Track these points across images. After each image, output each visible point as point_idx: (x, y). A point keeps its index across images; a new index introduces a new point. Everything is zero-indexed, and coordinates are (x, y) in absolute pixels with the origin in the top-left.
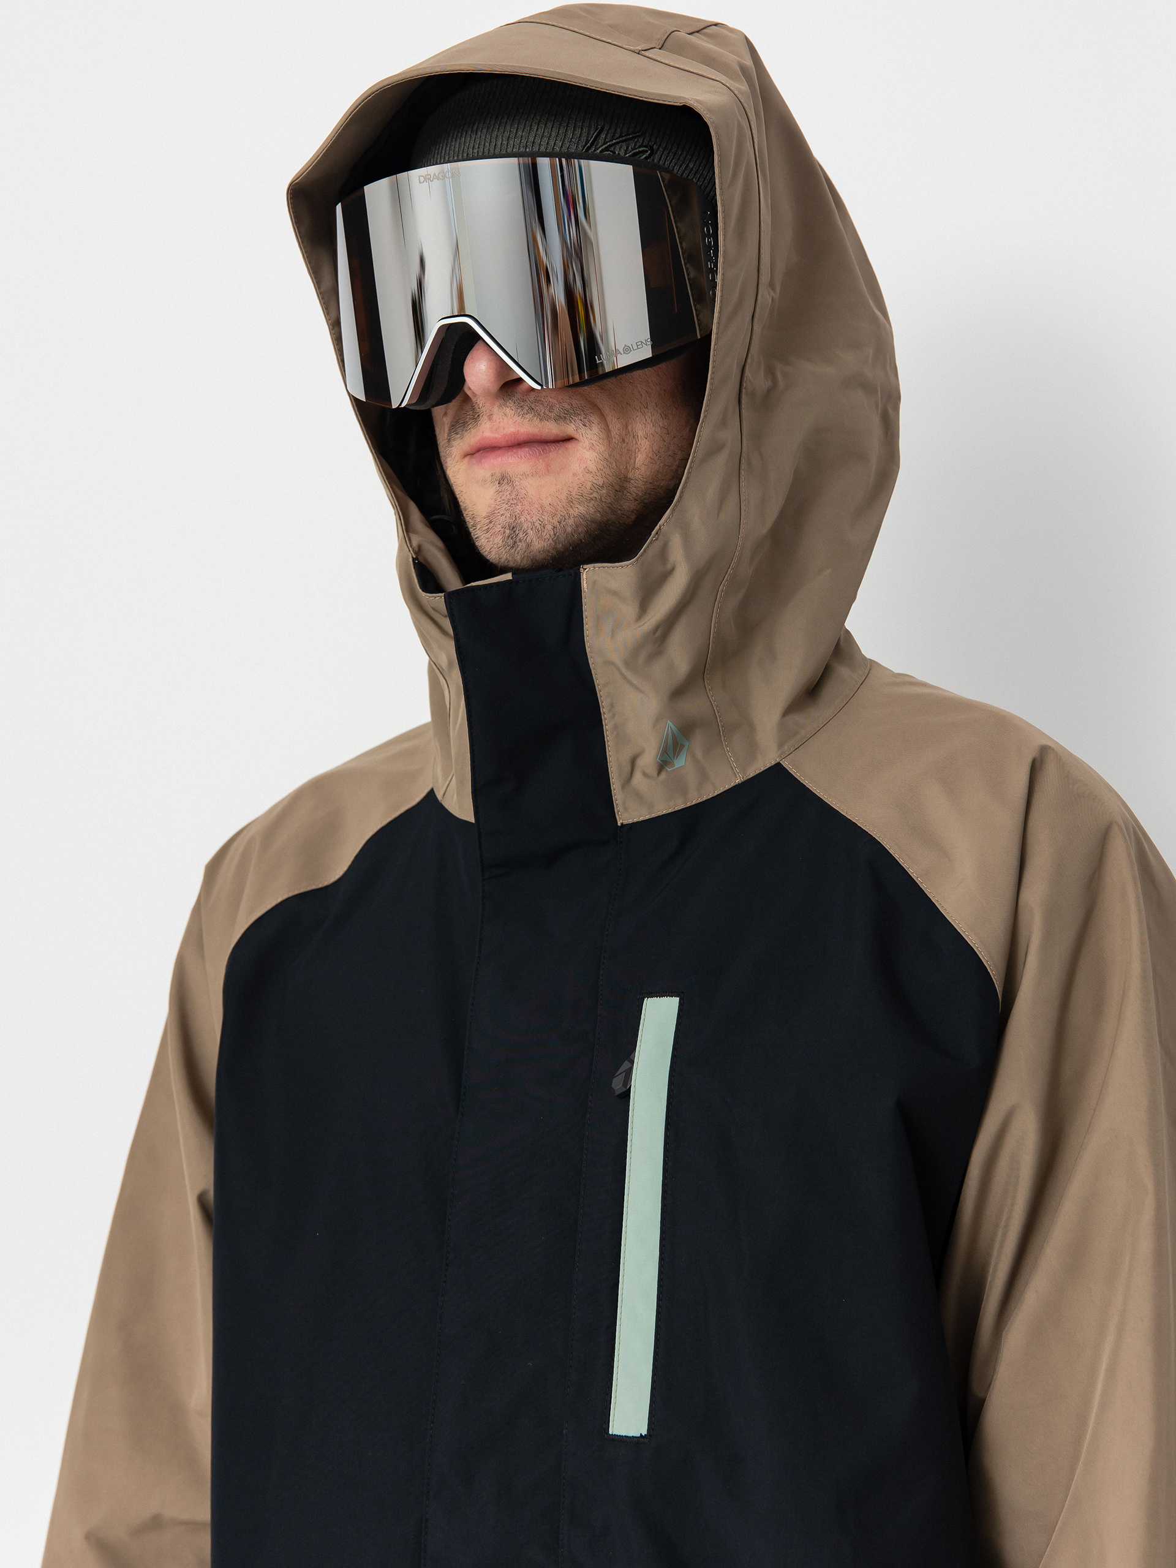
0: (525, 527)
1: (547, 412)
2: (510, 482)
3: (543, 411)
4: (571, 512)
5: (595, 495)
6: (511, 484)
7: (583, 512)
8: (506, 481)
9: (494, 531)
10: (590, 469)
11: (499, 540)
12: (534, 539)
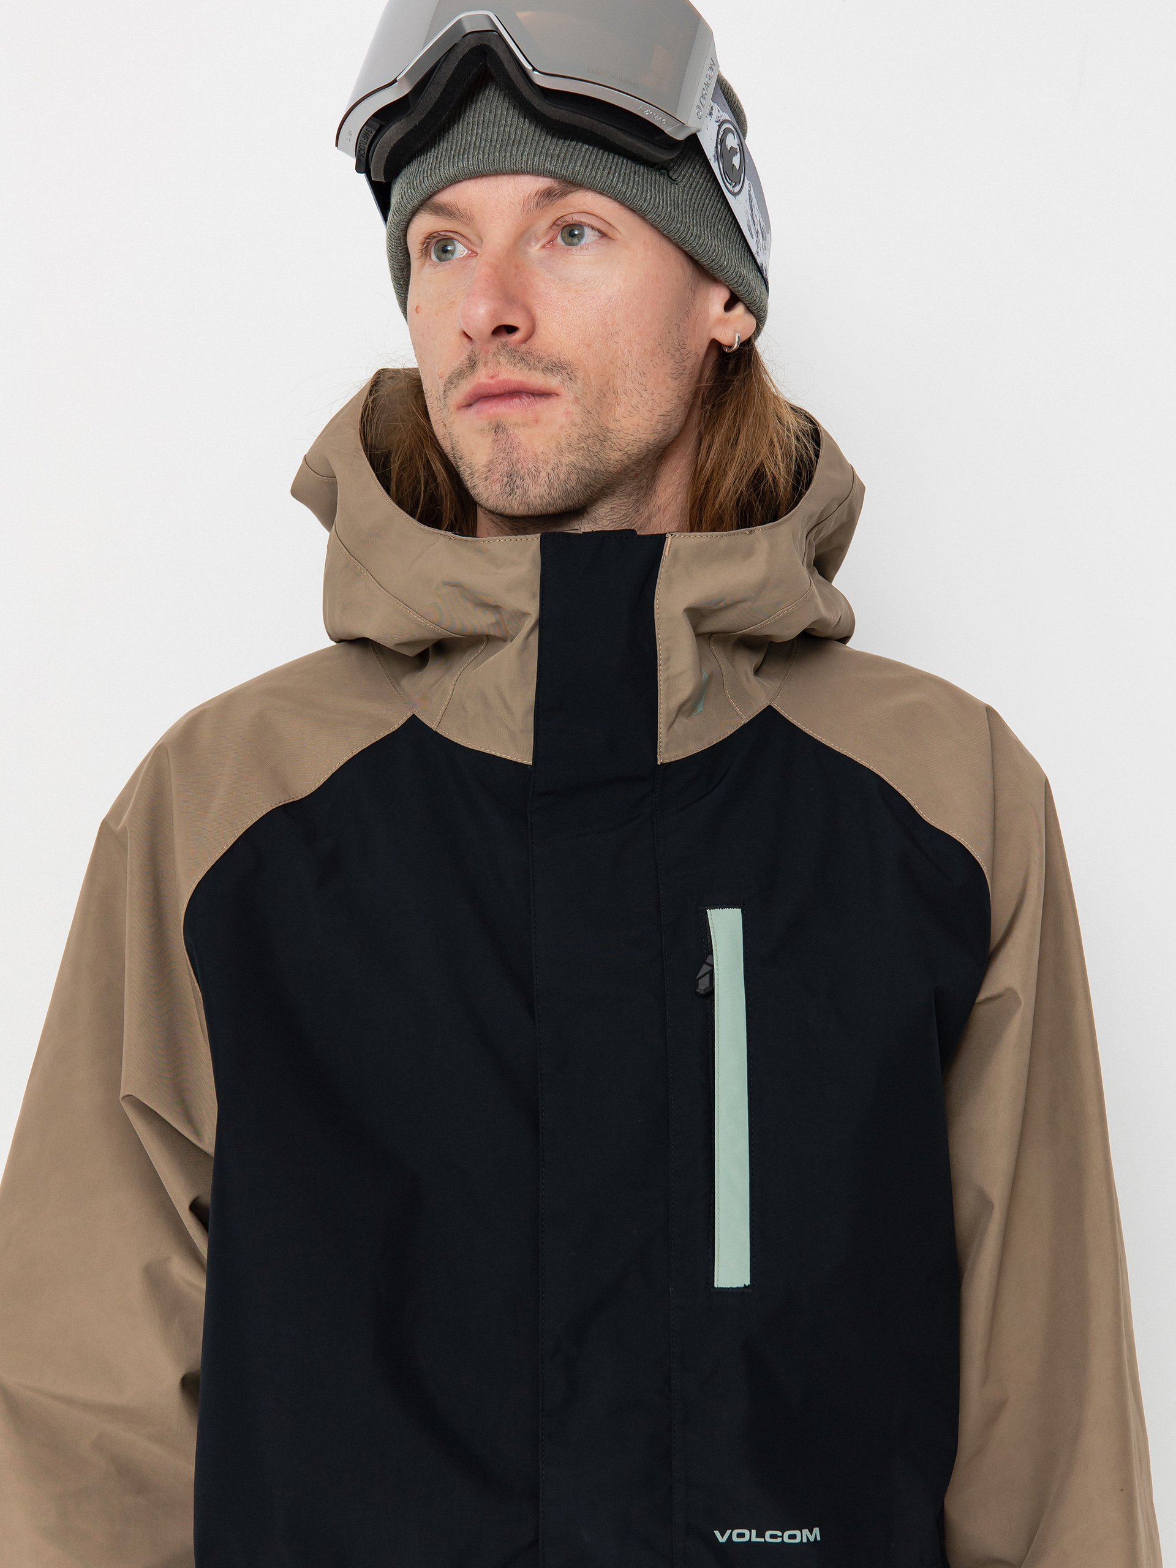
0: (522, 473)
1: (536, 363)
2: (505, 430)
3: (533, 362)
4: (563, 460)
5: (583, 444)
6: (505, 432)
7: (573, 460)
8: (501, 429)
9: (492, 479)
10: (576, 422)
11: (497, 487)
12: (531, 484)
